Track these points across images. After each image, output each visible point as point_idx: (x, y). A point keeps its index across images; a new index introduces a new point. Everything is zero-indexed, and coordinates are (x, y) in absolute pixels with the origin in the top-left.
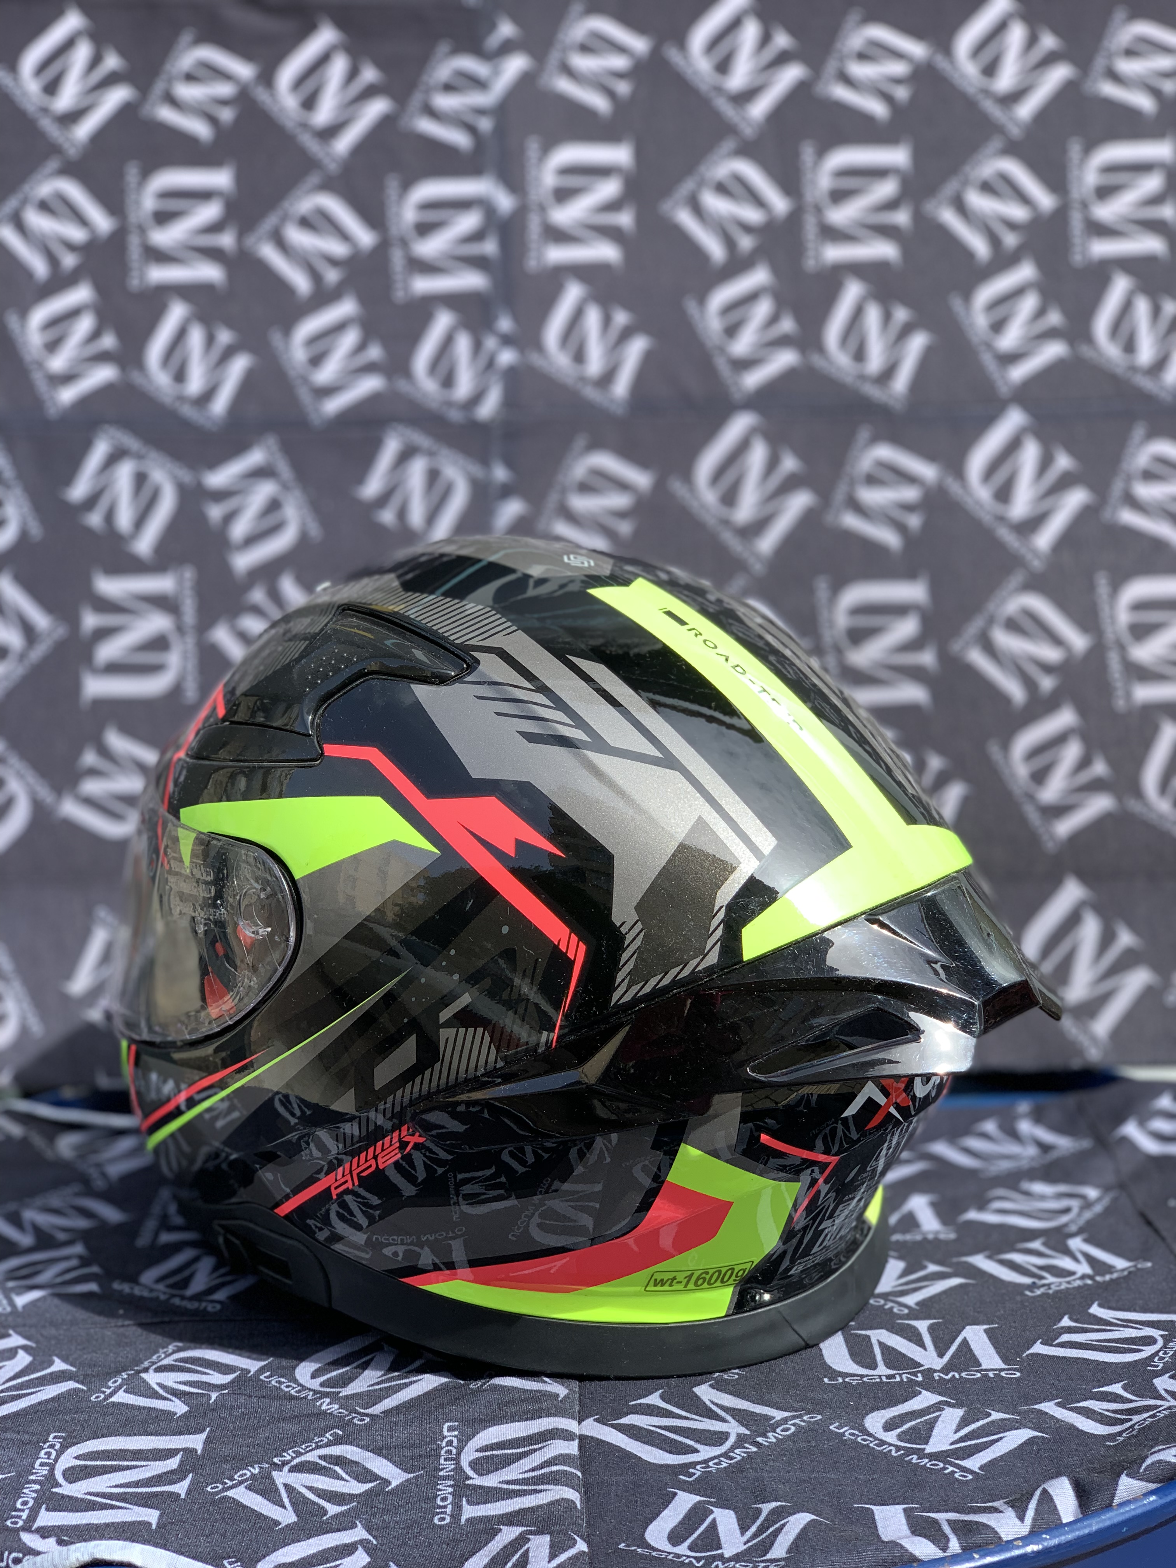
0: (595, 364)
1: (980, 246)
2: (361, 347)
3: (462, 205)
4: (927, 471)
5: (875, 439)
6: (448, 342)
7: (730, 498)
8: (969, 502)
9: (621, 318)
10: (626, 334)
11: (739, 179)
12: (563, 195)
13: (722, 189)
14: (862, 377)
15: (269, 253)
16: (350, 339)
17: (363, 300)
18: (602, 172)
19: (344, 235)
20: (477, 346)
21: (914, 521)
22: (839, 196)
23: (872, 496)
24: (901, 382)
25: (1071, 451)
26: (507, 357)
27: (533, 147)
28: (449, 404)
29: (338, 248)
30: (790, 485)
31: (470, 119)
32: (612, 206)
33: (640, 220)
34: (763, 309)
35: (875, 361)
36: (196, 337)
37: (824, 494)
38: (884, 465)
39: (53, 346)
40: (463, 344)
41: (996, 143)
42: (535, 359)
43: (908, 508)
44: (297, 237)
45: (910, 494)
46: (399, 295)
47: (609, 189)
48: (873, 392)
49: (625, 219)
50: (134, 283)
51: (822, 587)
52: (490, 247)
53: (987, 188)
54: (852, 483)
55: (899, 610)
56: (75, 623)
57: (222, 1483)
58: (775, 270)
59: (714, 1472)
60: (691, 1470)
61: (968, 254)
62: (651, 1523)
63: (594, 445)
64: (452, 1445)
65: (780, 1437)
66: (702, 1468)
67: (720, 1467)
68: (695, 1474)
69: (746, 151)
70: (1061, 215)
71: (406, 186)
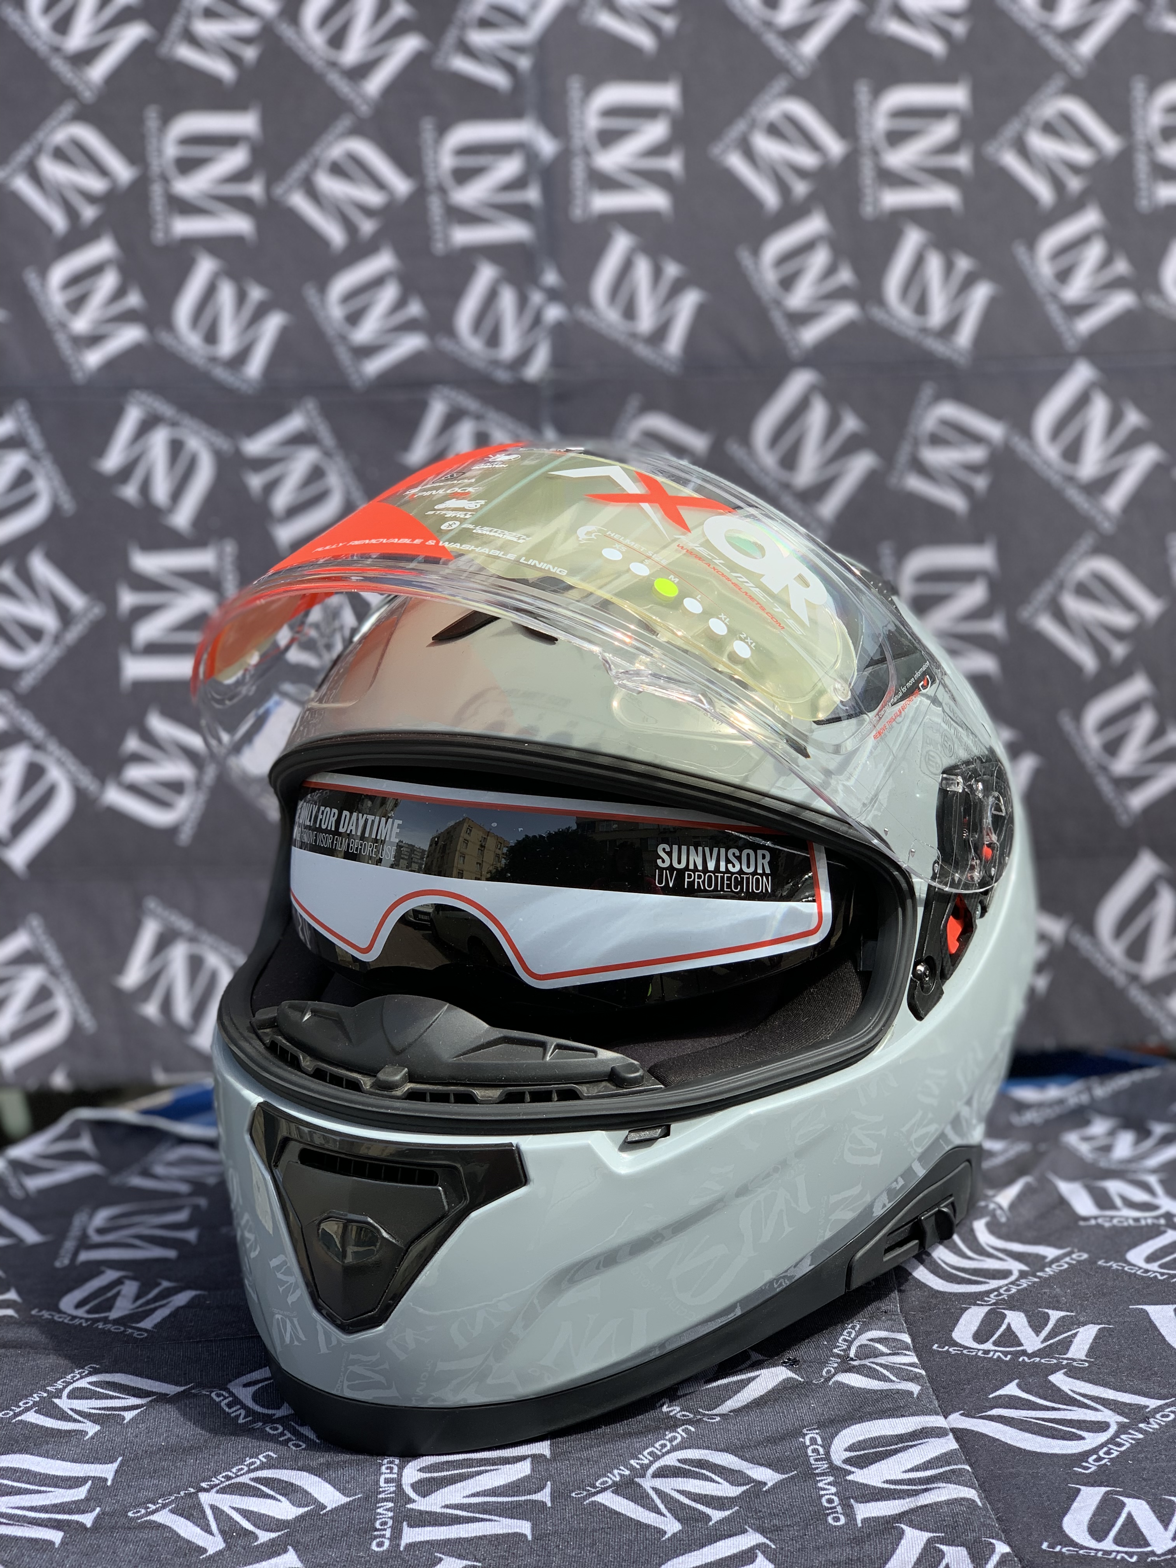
0: (646, 321)
1: (1043, 191)
9: (672, 270)
10: (677, 288)
17: (400, 254)
20: (523, 302)
25: (1141, 406)
26: (554, 313)
28: (496, 363)
33: (688, 164)
34: (820, 259)
37: (887, 454)
39: (76, 305)
40: (507, 299)
41: (1058, 81)
42: (583, 314)
48: (937, 347)
50: (159, 236)
53: (1049, 129)
56: (111, 602)
57: (586, 1490)
58: (832, 218)
59: (1109, 1464)
60: (1084, 1464)
61: (1031, 199)
62: (1064, 1516)
63: (648, 407)
64: (816, 1444)
65: (1162, 1423)
66: (1095, 1461)
67: (1112, 1456)
68: (1090, 1468)
69: (798, 90)
70: (1126, 157)
71: (442, 130)
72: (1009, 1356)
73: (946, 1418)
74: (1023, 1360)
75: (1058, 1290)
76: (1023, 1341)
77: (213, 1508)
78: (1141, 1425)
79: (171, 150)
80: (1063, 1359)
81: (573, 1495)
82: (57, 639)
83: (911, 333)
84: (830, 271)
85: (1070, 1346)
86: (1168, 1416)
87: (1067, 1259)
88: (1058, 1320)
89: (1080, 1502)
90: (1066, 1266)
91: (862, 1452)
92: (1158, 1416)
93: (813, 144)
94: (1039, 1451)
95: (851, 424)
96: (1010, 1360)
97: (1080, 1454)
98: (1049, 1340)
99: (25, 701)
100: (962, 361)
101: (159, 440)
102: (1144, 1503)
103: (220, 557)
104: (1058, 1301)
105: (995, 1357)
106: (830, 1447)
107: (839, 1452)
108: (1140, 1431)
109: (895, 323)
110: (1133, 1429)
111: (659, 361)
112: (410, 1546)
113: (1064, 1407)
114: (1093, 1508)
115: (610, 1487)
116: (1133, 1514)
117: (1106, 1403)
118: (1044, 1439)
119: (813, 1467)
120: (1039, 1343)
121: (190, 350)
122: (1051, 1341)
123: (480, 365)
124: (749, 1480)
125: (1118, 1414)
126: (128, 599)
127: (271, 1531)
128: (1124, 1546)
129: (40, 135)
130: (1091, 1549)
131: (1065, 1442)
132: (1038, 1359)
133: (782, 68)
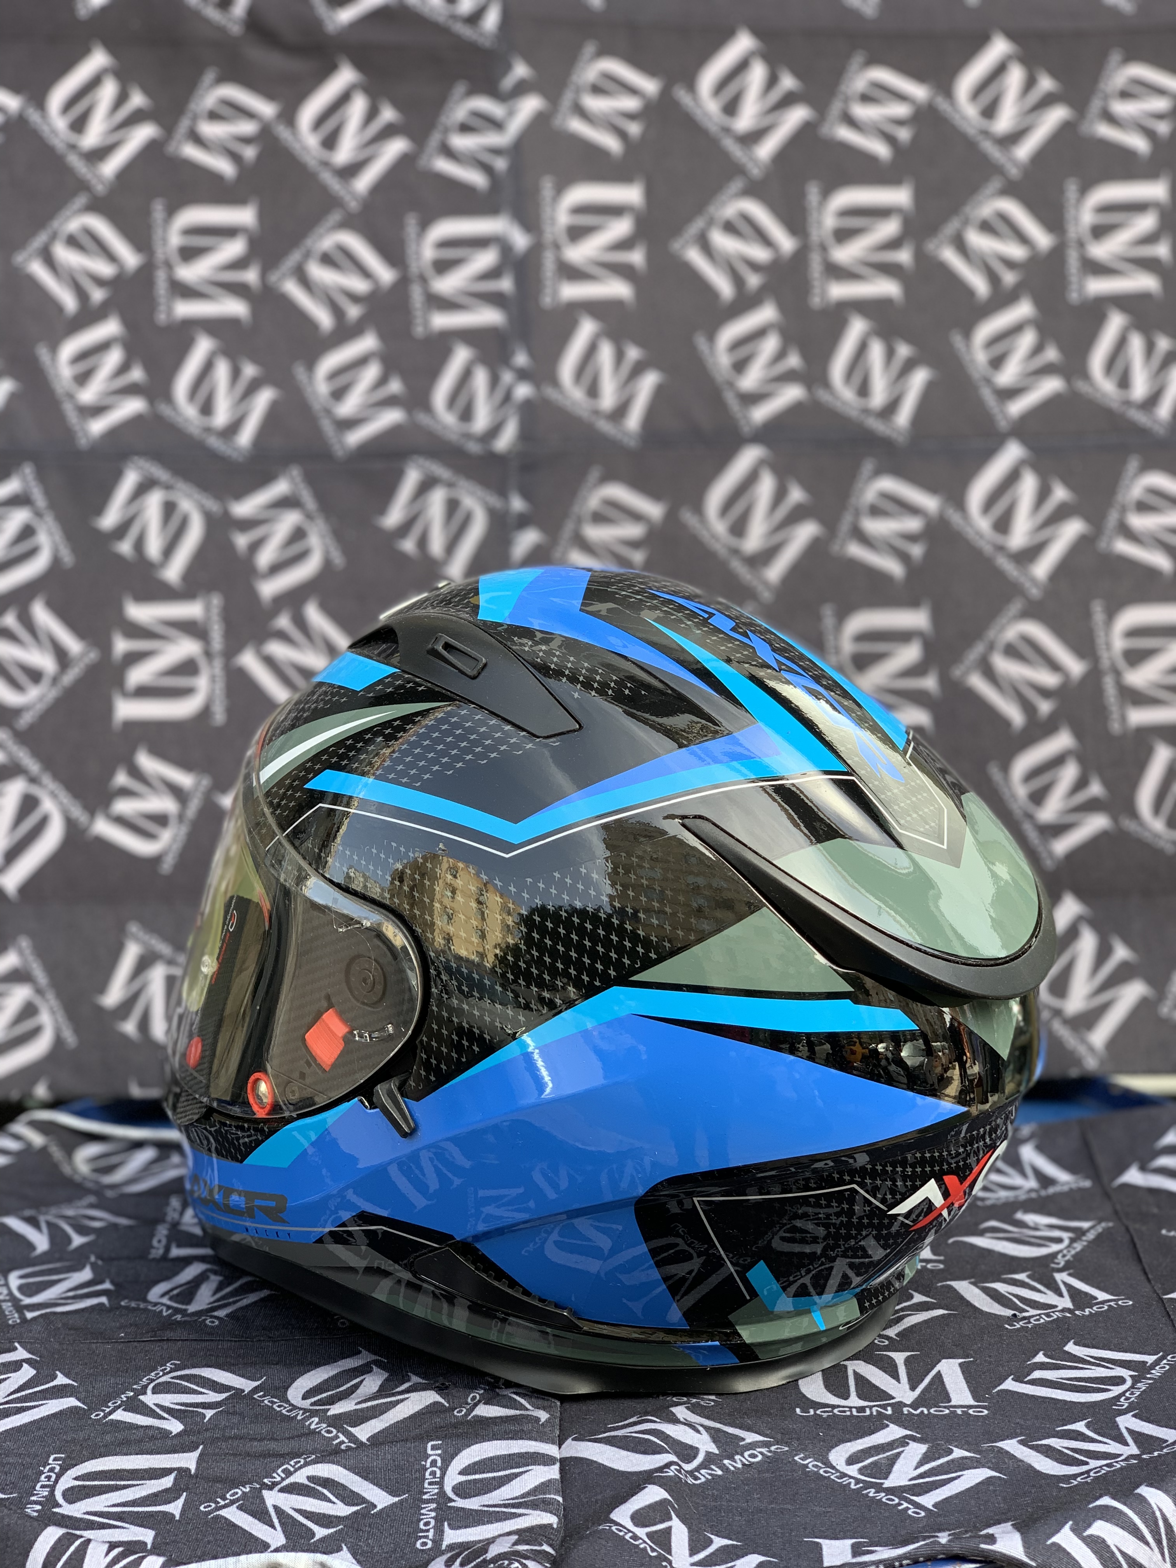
0: (608, 399)
1: (980, 285)
2: (382, 381)
3: (480, 243)
4: (930, 503)
5: (878, 472)
6: (466, 375)
7: (739, 528)
8: (970, 533)
9: (633, 353)
10: (638, 370)
11: (747, 218)
12: (577, 233)
13: (730, 228)
14: (866, 411)
15: (292, 289)
16: (371, 373)
17: (383, 336)
18: (614, 211)
19: (365, 272)
20: (494, 381)
21: (917, 551)
22: (843, 235)
23: (875, 527)
24: (904, 417)
25: (1068, 484)
26: (523, 391)
27: (547, 186)
28: (468, 436)
29: (359, 285)
30: (797, 515)
31: (487, 158)
32: (624, 245)
33: (650, 258)
34: (770, 345)
35: (879, 396)
36: (222, 371)
37: (830, 524)
38: (887, 496)
39: (83, 379)
40: (481, 378)
42: (550, 392)
43: (911, 538)
44: (319, 273)
45: (913, 524)
46: (419, 330)
47: (621, 228)
49: (637, 257)
50: (162, 317)
51: (828, 613)
52: (506, 284)
54: (857, 514)
55: (903, 636)
56: (106, 647)
57: (215, 1503)
58: (782, 307)
61: (968, 292)
63: (608, 477)
65: (747, 1463)
69: (753, 190)
70: (1058, 253)
71: (425, 224)
73: (558, 1446)
79: (175, 239)
81: (202, 1507)
82: (55, 680)
84: (780, 355)
93: (764, 239)
99: (23, 738)
101: (154, 502)
103: (207, 609)
108: (722, 1466)
110: (716, 1464)
111: (619, 436)
119: (425, 1491)
121: (187, 420)
123: (453, 437)
126: (121, 645)
129: (55, 224)
133: (738, 170)
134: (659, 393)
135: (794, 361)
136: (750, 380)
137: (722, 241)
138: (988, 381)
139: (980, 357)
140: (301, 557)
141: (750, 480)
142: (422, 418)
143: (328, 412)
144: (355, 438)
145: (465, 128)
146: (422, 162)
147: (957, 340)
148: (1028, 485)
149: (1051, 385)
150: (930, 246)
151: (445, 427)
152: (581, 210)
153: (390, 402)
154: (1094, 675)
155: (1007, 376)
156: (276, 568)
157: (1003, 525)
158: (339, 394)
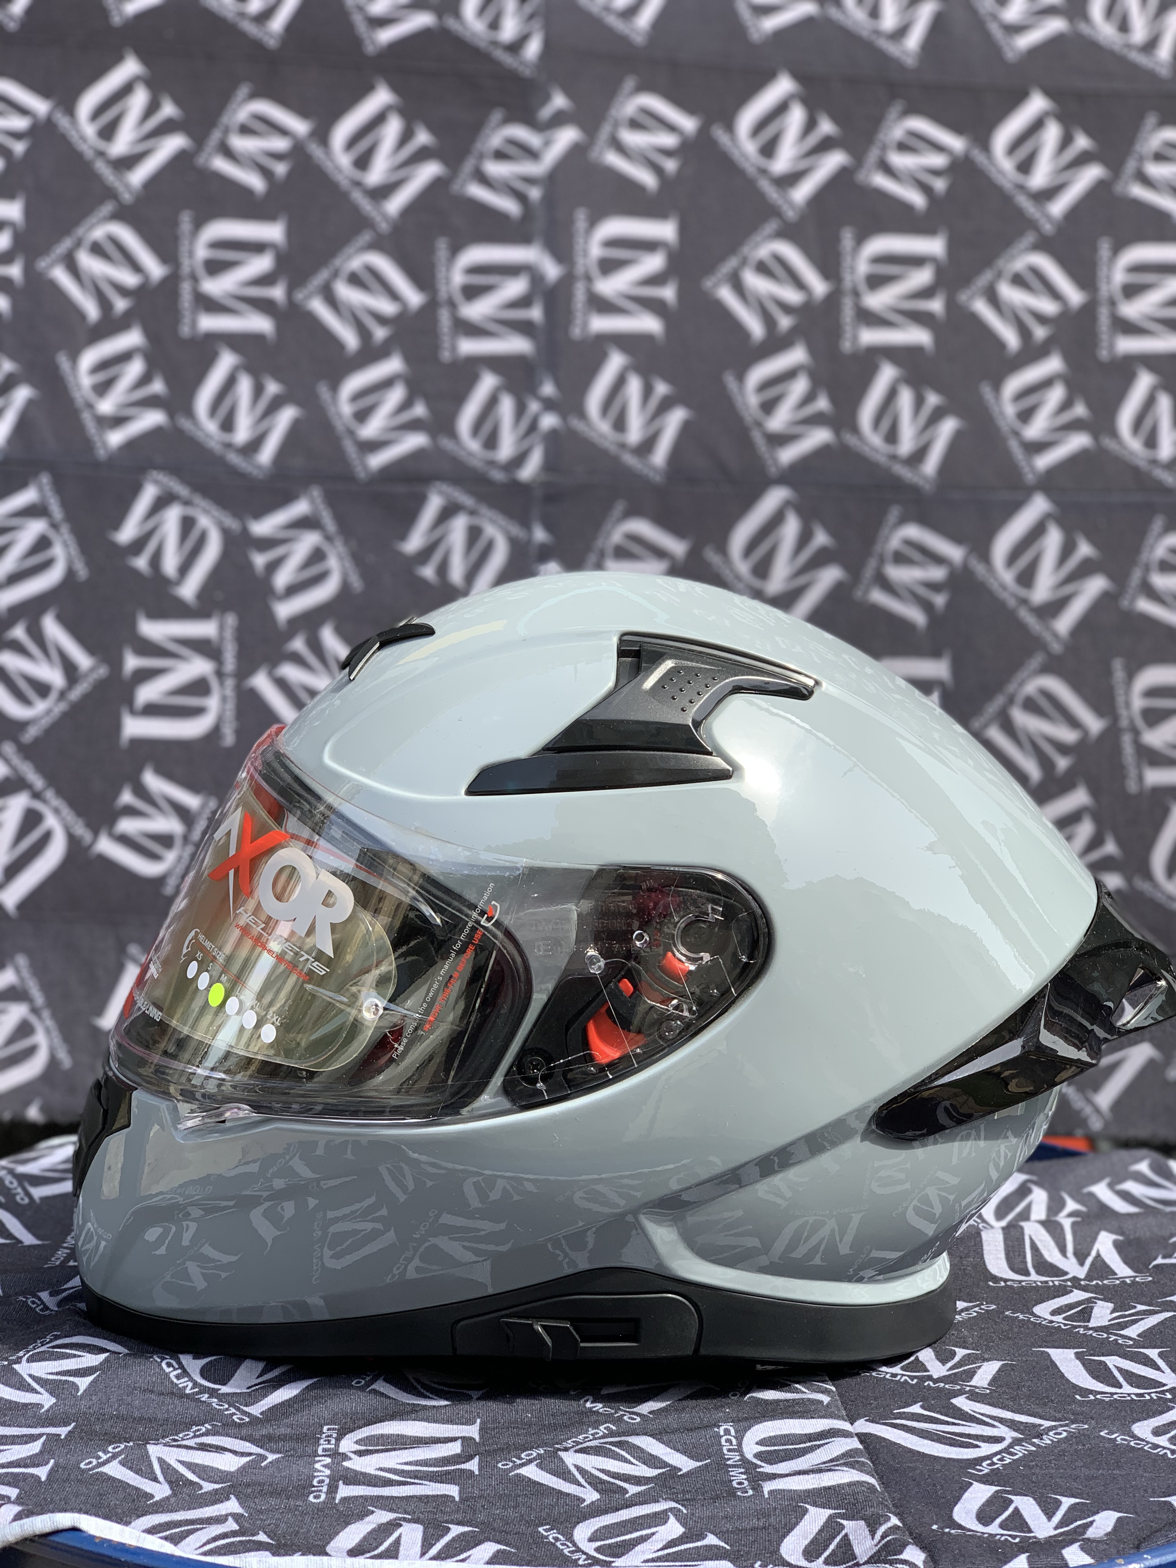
0: (635, 433)
3: (511, 270)
5: (903, 520)
6: (492, 402)
9: (661, 389)
10: (665, 405)
12: (608, 266)
13: (762, 268)
16: (396, 395)
17: (408, 359)
18: (649, 246)
20: (520, 410)
22: (876, 282)
25: (1093, 540)
26: (549, 421)
27: (581, 218)
28: (492, 463)
30: (820, 559)
31: (520, 186)
33: (682, 294)
34: (800, 386)
37: (854, 569)
40: (507, 406)
41: (1030, 238)
42: (576, 424)
46: (446, 355)
48: (905, 473)
49: (668, 293)
52: (536, 313)
53: (1018, 281)
56: (116, 664)
57: (511, 1462)
58: (812, 350)
59: (1001, 1468)
60: (978, 1467)
61: (999, 344)
62: (955, 1506)
63: (632, 512)
64: (730, 1434)
65: (1055, 1440)
66: (988, 1465)
67: (1005, 1462)
68: (983, 1471)
69: (787, 232)
70: (1089, 310)
71: (455, 250)
72: (915, 1381)
73: (852, 1424)
74: (929, 1384)
75: (966, 1333)
76: (929, 1368)
77: (161, 1461)
78: (1034, 1440)
80: (966, 1385)
81: (500, 1465)
83: (882, 460)
84: (809, 398)
85: (974, 1375)
86: (1060, 1434)
87: (977, 1309)
88: (964, 1356)
89: (971, 1493)
90: (975, 1314)
91: (772, 1448)
92: (1051, 1433)
94: (936, 1455)
95: (821, 538)
96: (916, 1384)
97: (975, 1459)
98: (954, 1369)
99: (27, 752)
100: (927, 487)
102: (1031, 1499)
104: (965, 1342)
105: (902, 1380)
106: (742, 1438)
107: (750, 1448)
108: (1033, 1444)
109: (866, 449)
110: (1026, 1442)
111: (646, 471)
112: (344, 1500)
113: (964, 1423)
114: (984, 1500)
115: (535, 1459)
116: (1020, 1508)
117: (1002, 1421)
118: (942, 1446)
119: (726, 1457)
120: (945, 1371)
122: (957, 1371)
124: (665, 1464)
125: (1014, 1430)
126: (132, 662)
127: (215, 1483)
128: (1009, 1531)
130: (978, 1532)
131: (962, 1449)
132: (942, 1385)
133: (773, 211)
134: (686, 430)
135: (822, 404)
136: (778, 421)
137: (754, 281)
138: (1016, 434)
139: (1010, 410)
140: (319, 578)
141: (776, 520)
142: (446, 443)
143: (351, 433)
144: (377, 460)
145: (500, 155)
146: (455, 187)
147: (986, 391)
148: (1053, 539)
149: (1078, 441)
150: (963, 297)
151: (470, 454)
152: (613, 243)
153: (414, 426)
154: (1112, 734)
155: (1035, 430)
156: (293, 590)
157: (1027, 578)
158: (362, 416)
